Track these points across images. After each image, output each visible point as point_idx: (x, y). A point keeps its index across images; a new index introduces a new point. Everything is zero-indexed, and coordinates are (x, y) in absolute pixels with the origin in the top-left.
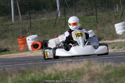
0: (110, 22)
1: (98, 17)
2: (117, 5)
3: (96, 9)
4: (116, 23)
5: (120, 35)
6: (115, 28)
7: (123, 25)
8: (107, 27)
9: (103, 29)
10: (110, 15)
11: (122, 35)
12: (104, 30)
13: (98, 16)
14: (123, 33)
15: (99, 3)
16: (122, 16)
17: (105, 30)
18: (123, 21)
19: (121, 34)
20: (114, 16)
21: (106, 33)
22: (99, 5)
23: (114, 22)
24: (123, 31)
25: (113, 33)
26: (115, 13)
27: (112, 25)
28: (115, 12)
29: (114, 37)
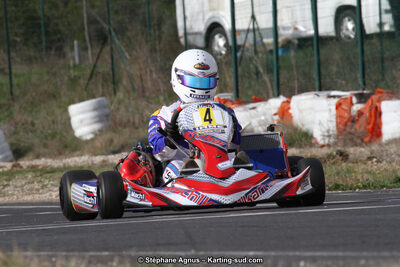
0: (54, 96)
1: (15, 81)
2: (76, 42)
3: (9, 53)
4: (73, 102)
5: (87, 142)
6: (69, 119)
7: (95, 109)
8: (43, 113)
9: (30, 119)
10: (54, 74)
11: (92, 140)
12: (33, 124)
13: (17, 76)
14: (96, 135)
15: (16, 35)
16: (93, 80)
17: (36, 122)
18: (94, 97)
19: (89, 137)
20: (66, 78)
21: (42, 132)
22: (18, 39)
23: (64, 99)
24: (97, 127)
25: (65, 134)
26: (69, 68)
27: (60, 107)
28: (71, 63)
29: (66, 147)
